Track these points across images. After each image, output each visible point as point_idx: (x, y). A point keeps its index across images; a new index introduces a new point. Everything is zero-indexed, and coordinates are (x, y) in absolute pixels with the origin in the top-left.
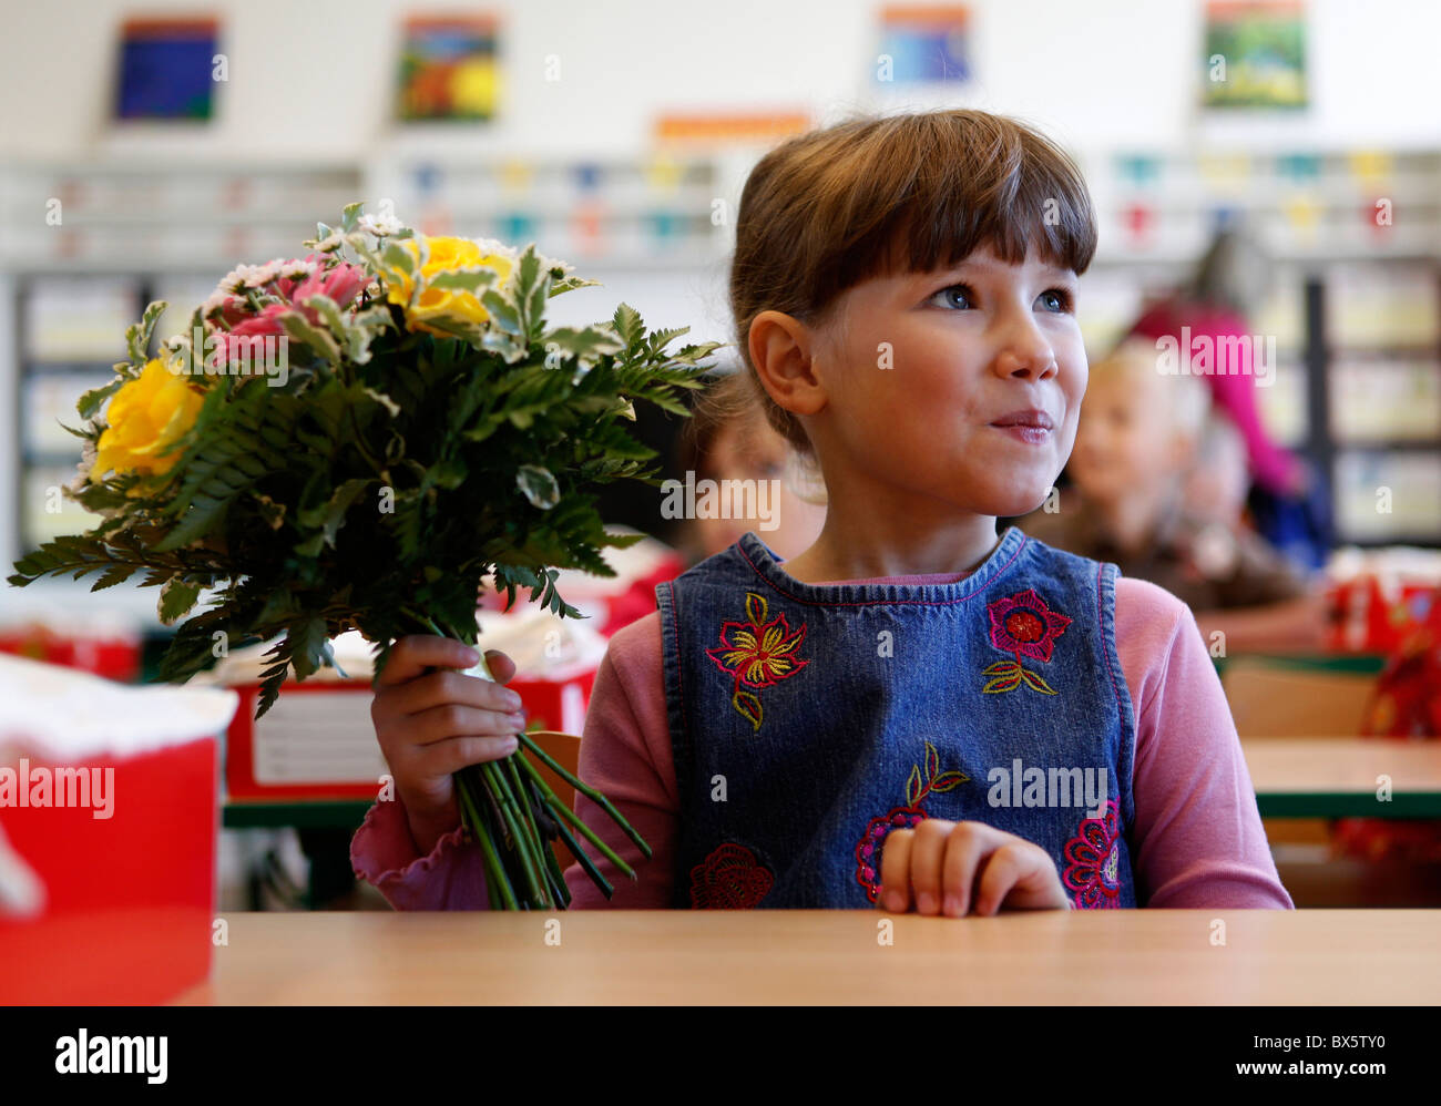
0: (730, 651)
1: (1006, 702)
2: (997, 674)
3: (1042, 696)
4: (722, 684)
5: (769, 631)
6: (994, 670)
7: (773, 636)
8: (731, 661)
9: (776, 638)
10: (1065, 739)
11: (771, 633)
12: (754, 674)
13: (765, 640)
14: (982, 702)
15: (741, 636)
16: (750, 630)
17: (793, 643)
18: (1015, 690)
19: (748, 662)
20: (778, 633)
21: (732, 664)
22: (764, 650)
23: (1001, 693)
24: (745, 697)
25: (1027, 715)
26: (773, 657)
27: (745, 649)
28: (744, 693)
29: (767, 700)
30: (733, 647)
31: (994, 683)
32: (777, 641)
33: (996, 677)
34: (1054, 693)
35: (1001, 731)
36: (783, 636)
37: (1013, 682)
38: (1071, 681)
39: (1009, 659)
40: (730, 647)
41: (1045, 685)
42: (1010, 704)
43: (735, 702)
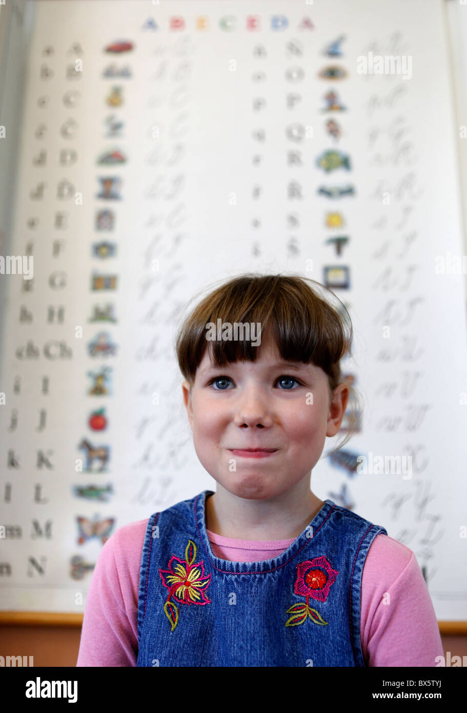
0: (171, 575)
1: (298, 633)
2: (294, 612)
3: (319, 627)
4: (162, 594)
5: (194, 569)
6: (293, 610)
7: (195, 573)
8: (170, 581)
9: (196, 575)
10: (330, 662)
11: (195, 571)
12: (180, 593)
13: (191, 574)
14: (285, 633)
15: (180, 568)
16: (185, 565)
17: (205, 583)
18: (303, 624)
19: (178, 585)
20: (197, 573)
21: (170, 583)
22: (189, 580)
23: (295, 626)
24: (171, 606)
25: (310, 641)
26: (192, 587)
27: (179, 576)
28: (172, 604)
29: (182, 612)
30: (174, 573)
31: (291, 619)
32: (196, 579)
33: (294, 614)
34: (326, 623)
35: (295, 653)
36: (200, 576)
37: (302, 618)
38: (337, 615)
39: (301, 601)
40: (172, 573)
41: (320, 619)
42: (300, 634)
43: (165, 608)
